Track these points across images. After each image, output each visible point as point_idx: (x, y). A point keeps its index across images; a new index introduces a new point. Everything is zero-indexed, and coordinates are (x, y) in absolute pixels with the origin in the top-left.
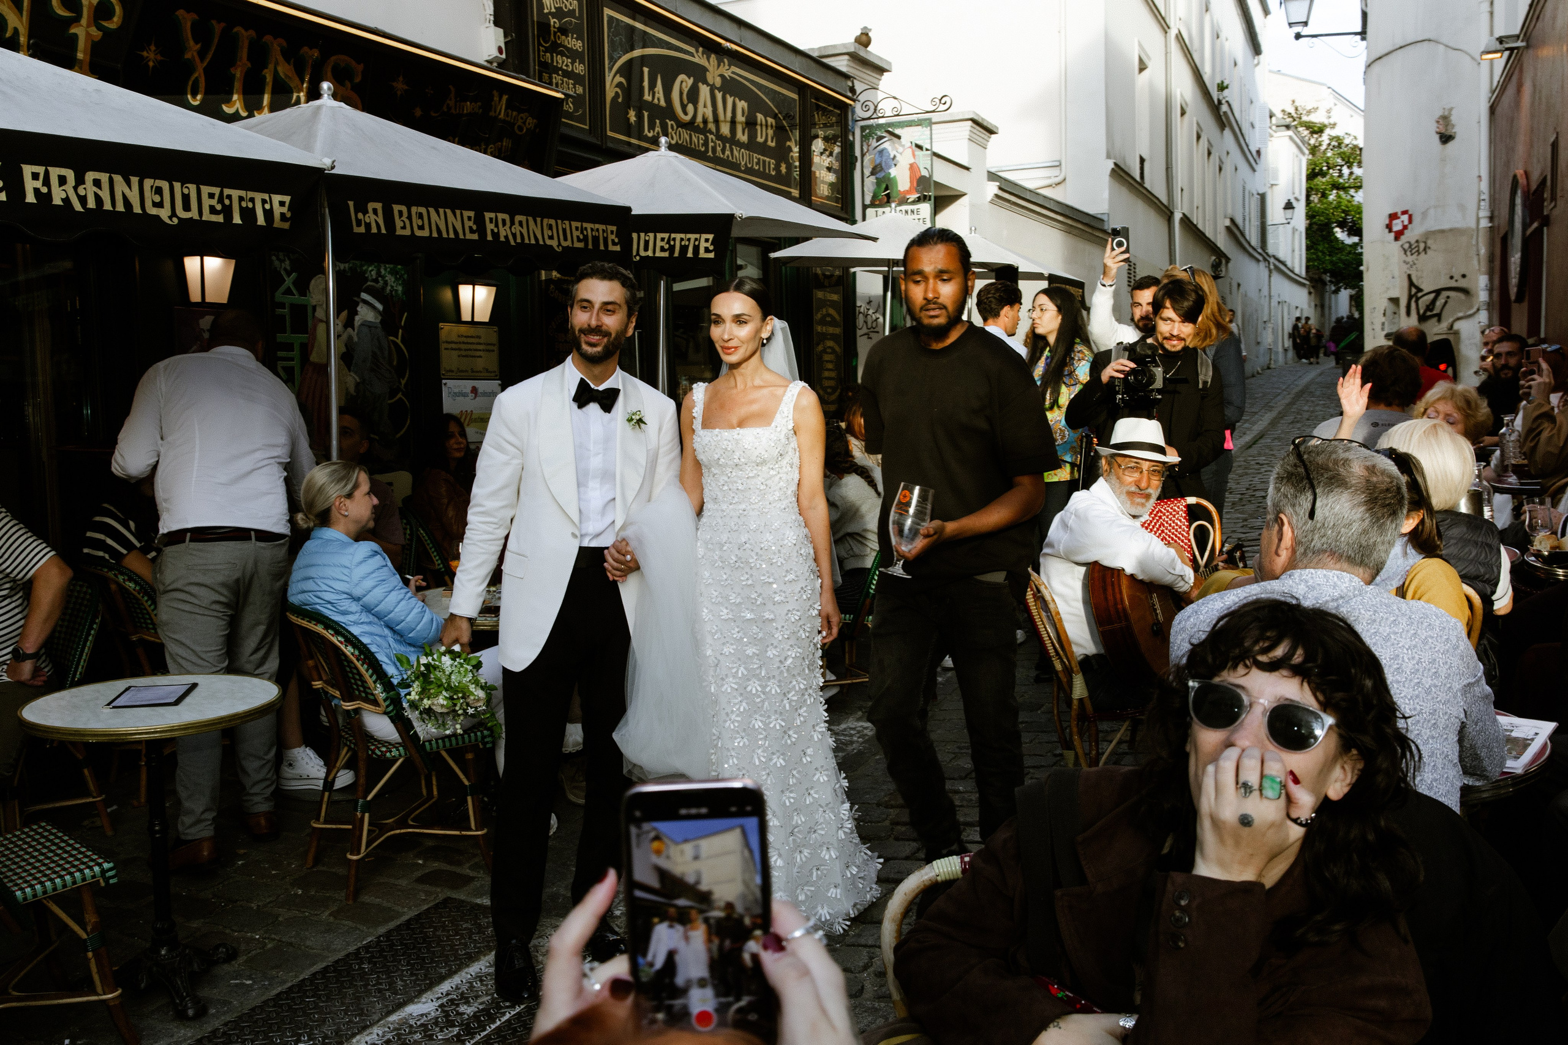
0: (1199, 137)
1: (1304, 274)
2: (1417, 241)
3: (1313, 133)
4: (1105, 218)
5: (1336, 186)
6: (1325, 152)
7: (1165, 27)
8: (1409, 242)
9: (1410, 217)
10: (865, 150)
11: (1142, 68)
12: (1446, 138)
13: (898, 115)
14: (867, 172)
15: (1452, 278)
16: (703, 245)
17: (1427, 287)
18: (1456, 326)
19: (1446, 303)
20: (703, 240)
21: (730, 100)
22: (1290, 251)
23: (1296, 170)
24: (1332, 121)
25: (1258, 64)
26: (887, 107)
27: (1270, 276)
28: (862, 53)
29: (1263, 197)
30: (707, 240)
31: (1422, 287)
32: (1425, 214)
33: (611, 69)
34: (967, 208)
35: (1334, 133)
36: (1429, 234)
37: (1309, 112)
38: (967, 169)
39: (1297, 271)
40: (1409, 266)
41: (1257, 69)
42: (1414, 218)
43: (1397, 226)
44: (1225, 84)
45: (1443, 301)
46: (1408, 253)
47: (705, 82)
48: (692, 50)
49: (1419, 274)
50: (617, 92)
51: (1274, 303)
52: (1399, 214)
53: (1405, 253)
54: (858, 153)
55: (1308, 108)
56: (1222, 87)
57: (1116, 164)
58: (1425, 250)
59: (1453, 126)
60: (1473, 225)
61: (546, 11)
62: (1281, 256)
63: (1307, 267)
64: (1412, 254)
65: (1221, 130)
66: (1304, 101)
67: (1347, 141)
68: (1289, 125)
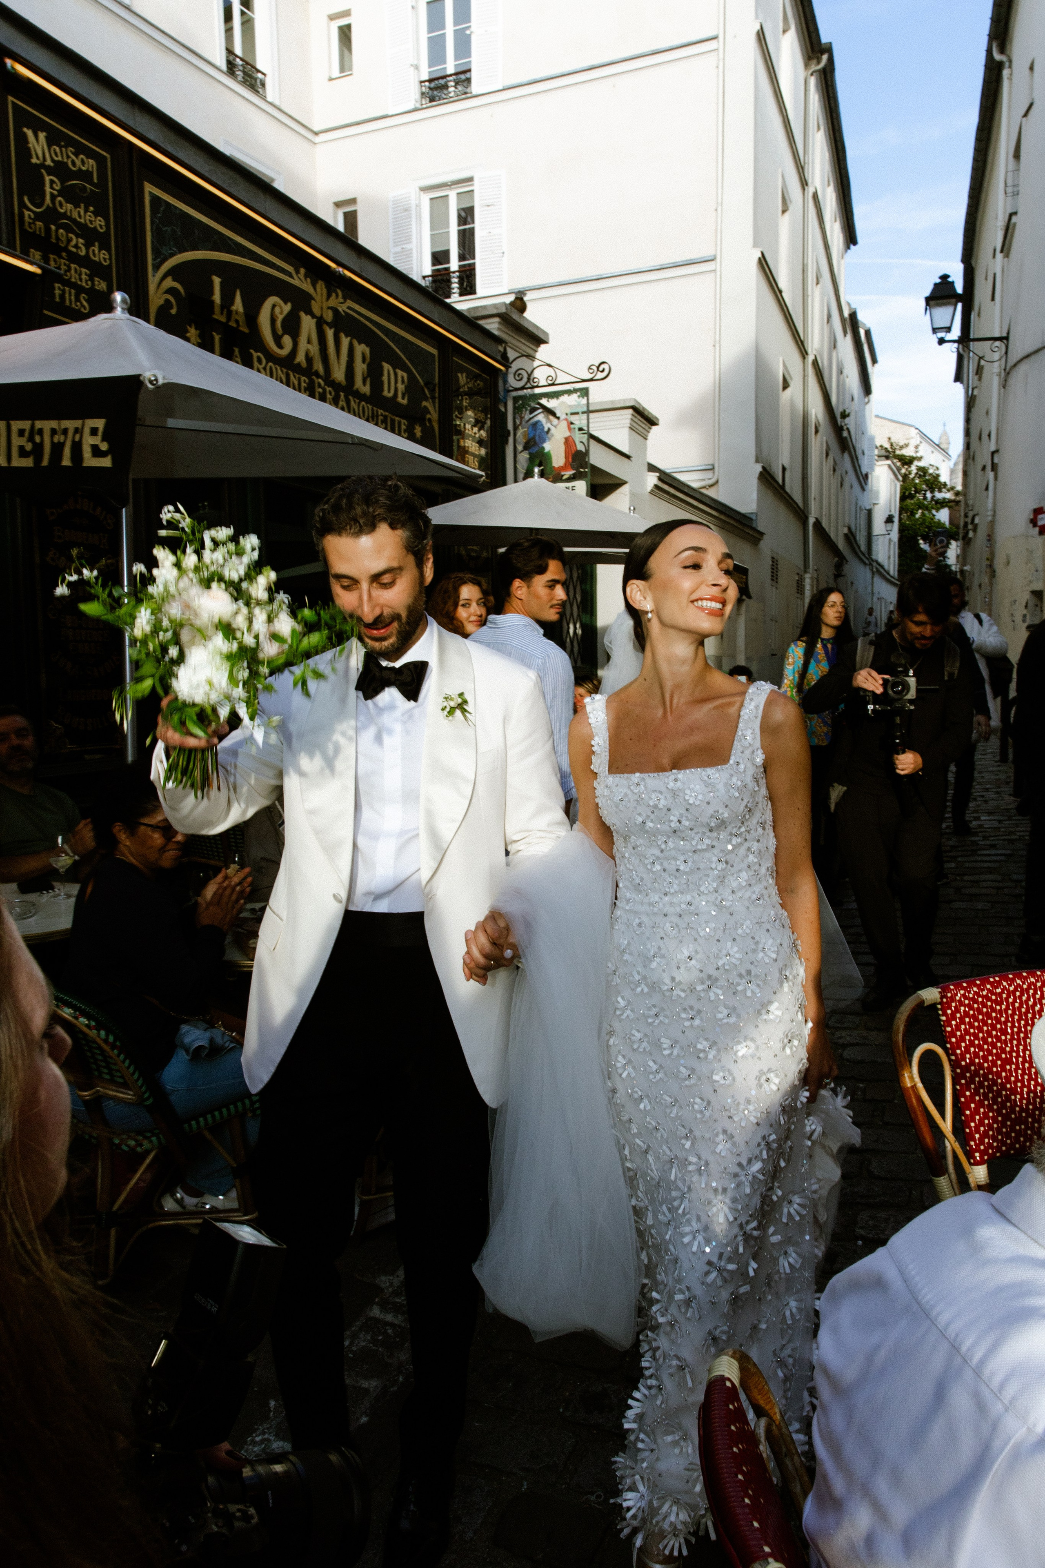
0: (827, 455)
1: (896, 576)
3: (905, 463)
4: (753, 517)
5: (920, 506)
6: (913, 479)
7: (804, 353)
10: (518, 422)
11: (786, 385)
13: (553, 384)
14: (520, 448)
16: (89, 441)
20: (87, 431)
21: (345, 341)
22: (886, 558)
23: (893, 492)
24: (919, 455)
25: (869, 402)
26: (541, 375)
27: (873, 578)
28: (515, 316)
29: (869, 513)
30: (94, 431)
33: (156, 267)
34: (628, 497)
35: (921, 464)
37: (902, 447)
38: (628, 457)
39: (892, 572)
41: (867, 407)
44: (847, 413)
47: (309, 312)
48: (290, 269)
50: (167, 301)
51: (875, 599)
54: (510, 426)
55: (901, 444)
56: (844, 415)
57: (763, 468)
61: (34, 160)
62: (880, 560)
63: (899, 571)
65: (843, 452)
66: (899, 438)
67: (931, 471)
68: (887, 458)
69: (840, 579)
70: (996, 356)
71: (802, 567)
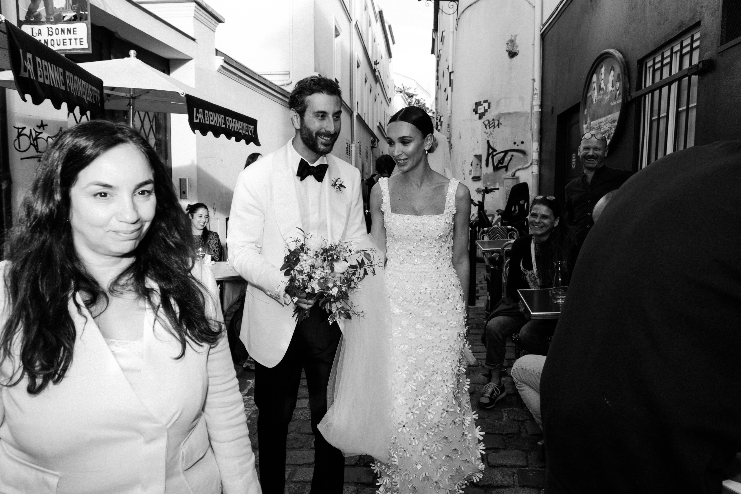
0: (366, 81)
2: (493, 120)
3: (410, 97)
7: (350, 20)
8: (489, 121)
9: (489, 105)
11: (337, 34)
12: (512, 54)
15: (515, 143)
17: (499, 149)
18: (517, 174)
19: (511, 159)
25: (391, 62)
31: (496, 149)
32: (498, 103)
34: (194, 70)
35: (417, 98)
36: (501, 115)
38: (194, 40)
40: (488, 135)
42: (491, 105)
43: (481, 110)
44: (377, 62)
45: (509, 158)
46: (488, 127)
49: (494, 140)
52: (482, 103)
53: (486, 127)
56: (376, 63)
58: (498, 125)
59: (517, 47)
60: (529, 110)
64: (490, 128)
65: (376, 83)
66: (407, 85)
67: (421, 101)
68: (401, 92)
69: (374, 149)
70: (451, 11)
71: (350, 140)
